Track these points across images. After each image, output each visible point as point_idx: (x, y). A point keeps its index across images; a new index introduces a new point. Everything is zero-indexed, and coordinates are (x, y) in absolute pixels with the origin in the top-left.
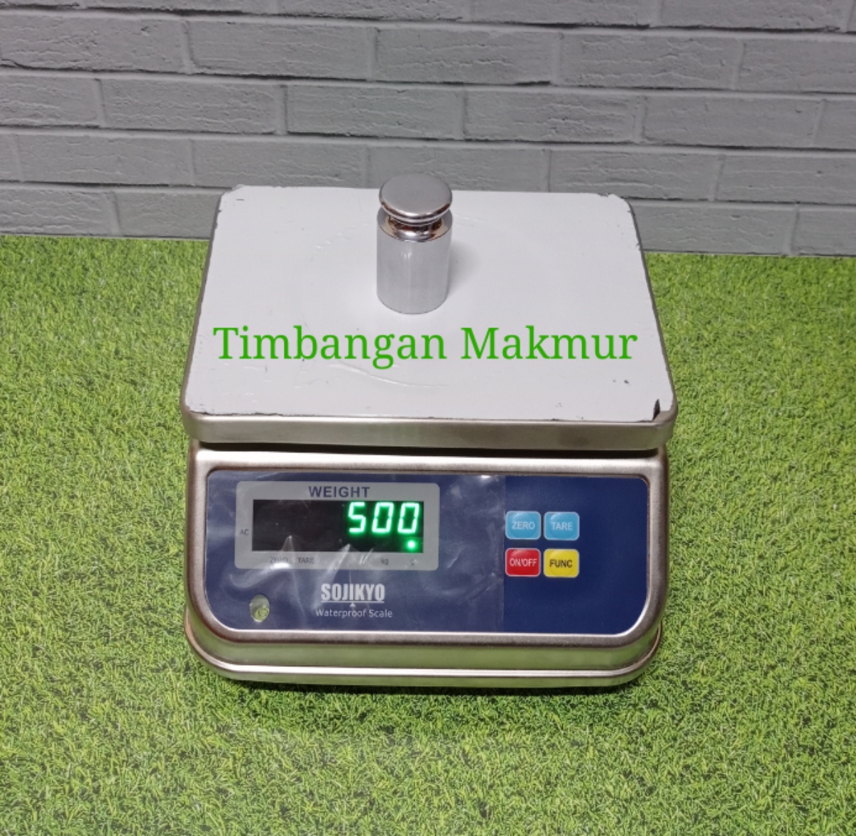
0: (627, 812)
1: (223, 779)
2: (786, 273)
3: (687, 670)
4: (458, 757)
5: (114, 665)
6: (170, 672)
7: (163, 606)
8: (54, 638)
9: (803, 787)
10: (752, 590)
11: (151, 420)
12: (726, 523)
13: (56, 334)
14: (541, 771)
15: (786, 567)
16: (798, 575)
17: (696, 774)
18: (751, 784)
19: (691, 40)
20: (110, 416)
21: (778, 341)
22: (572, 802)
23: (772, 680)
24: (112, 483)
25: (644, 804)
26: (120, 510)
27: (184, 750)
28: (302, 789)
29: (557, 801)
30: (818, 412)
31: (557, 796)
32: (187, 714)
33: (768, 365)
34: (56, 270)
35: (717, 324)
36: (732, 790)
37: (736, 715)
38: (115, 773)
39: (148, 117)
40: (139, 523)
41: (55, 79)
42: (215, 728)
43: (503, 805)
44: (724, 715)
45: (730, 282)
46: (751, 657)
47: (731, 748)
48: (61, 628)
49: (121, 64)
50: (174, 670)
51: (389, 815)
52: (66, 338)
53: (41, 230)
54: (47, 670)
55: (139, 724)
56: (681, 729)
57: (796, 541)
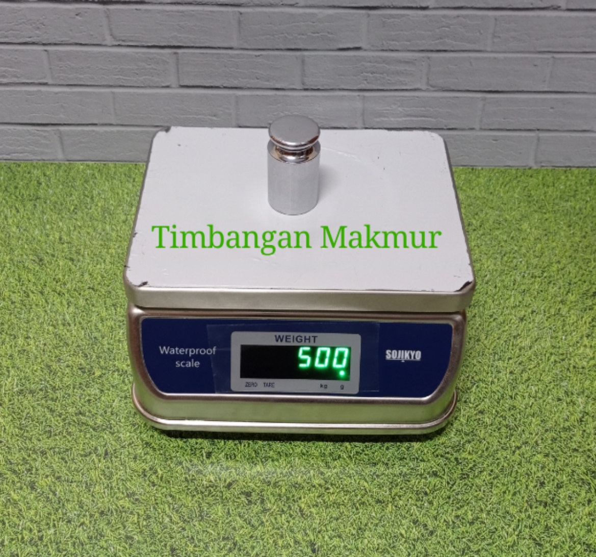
0: (414, 548)
1: (130, 529)
2: (531, 179)
3: (458, 451)
4: (296, 512)
5: (54, 452)
6: (94, 456)
7: (90, 411)
8: (13, 435)
9: (539, 529)
10: (505, 396)
11: (83, 285)
12: (487, 350)
13: (18, 227)
14: (355, 521)
15: (529, 379)
16: (537, 385)
17: (464, 521)
18: (503, 528)
19: (458, 16)
20: (55, 283)
21: (525, 226)
22: (376, 541)
23: (518, 456)
24: (55, 328)
25: (426, 542)
26: (60, 346)
27: (103, 509)
28: (186, 535)
29: (366, 541)
30: (552, 274)
31: (365, 538)
32: (105, 485)
33: (518, 242)
34: (18, 184)
35: (482, 215)
36: (489, 532)
37: (492, 480)
38: (54, 525)
39: (82, 76)
40: (74, 355)
41: (16, 50)
42: (125, 494)
43: (327, 545)
44: (484, 481)
45: (492, 186)
46: (503, 441)
47: (489, 503)
48: (18, 428)
49: (62, 39)
50: (97, 455)
51: (247, 552)
52: (25, 230)
53: (9, 157)
54: (7, 457)
55: (71, 492)
56: (453, 490)
57: (536, 362)
